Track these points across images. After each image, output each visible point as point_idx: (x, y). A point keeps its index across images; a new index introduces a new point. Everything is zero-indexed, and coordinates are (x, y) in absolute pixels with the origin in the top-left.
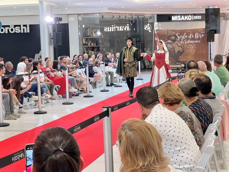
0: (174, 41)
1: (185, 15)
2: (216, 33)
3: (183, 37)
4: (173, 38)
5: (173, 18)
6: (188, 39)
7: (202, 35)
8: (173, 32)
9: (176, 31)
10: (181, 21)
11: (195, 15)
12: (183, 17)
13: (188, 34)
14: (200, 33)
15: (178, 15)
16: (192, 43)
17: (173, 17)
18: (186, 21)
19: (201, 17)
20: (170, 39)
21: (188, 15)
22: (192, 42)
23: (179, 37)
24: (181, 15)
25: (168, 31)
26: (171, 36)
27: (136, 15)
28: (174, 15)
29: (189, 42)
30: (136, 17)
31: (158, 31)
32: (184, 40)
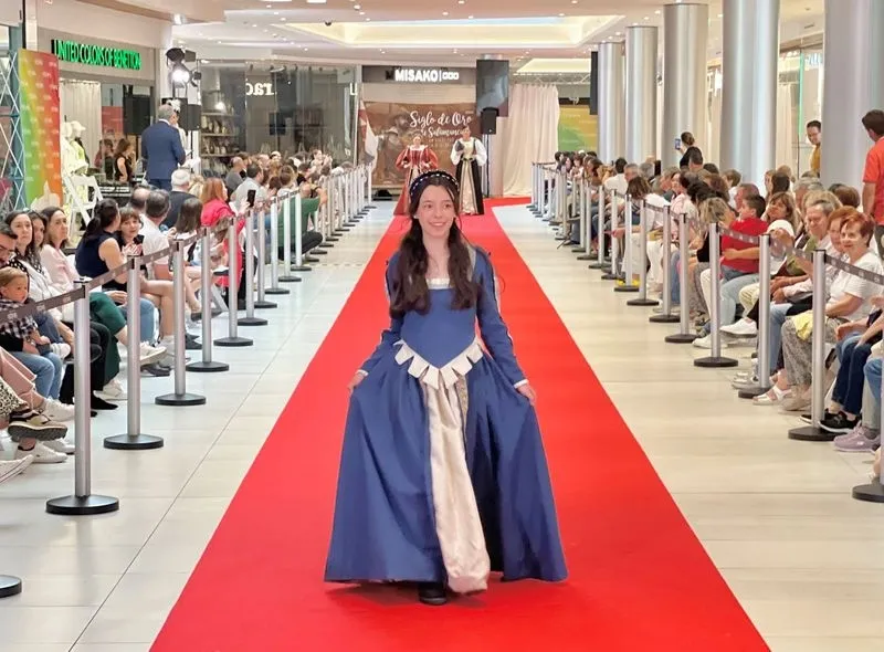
0: (405, 128)
1: (423, 69)
2: (498, 115)
3: (425, 122)
4: (403, 122)
5: (399, 75)
6: (435, 125)
7: (469, 118)
8: (403, 109)
9: (409, 107)
10: (414, 82)
11: (445, 69)
12: (419, 72)
13: (436, 115)
14: (463, 113)
15: (408, 68)
16: (444, 136)
17: (397, 71)
18: (427, 83)
19: (457, 74)
20: (395, 125)
21: (431, 68)
22: (444, 132)
23: (415, 121)
24: (416, 69)
25: (390, 107)
26: (397, 117)
27: (304, 64)
28: (400, 68)
29: (438, 132)
30: (307, 68)
31: (368, 105)
32: (427, 127)
